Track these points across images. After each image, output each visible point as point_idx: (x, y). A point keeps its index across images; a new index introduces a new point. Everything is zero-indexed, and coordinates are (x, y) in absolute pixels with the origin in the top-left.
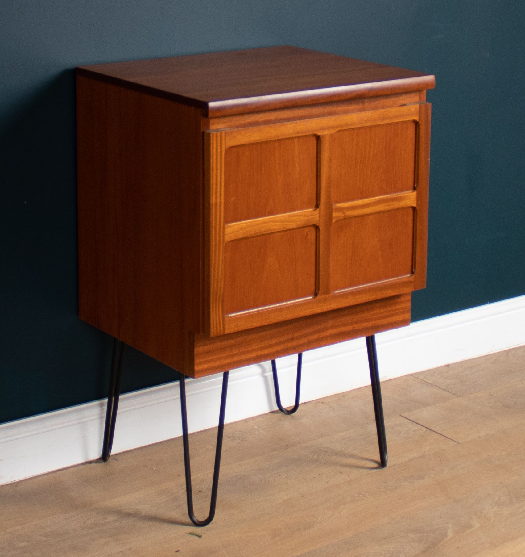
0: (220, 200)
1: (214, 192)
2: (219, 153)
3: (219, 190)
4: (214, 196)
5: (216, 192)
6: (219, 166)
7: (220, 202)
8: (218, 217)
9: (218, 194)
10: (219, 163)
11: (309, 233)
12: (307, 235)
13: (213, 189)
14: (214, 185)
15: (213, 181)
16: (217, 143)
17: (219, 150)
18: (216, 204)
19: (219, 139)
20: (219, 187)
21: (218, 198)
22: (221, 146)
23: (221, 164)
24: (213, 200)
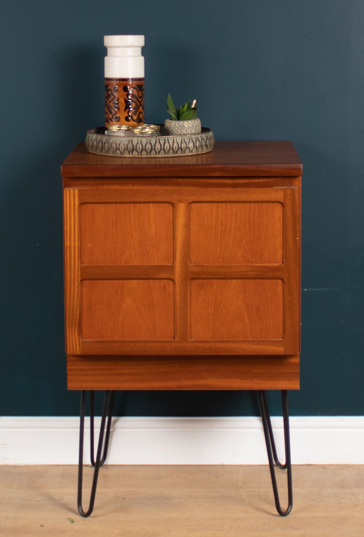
0: (74, 243)
1: (68, 236)
2: (72, 207)
3: (72, 236)
4: (68, 240)
5: (70, 237)
6: (72, 217)
7: (75, 246)
8: (73, 258)
9: (72, 239)
10: (72, 214)
11: (167, 285)
12: (165, 286)
13: (67, 234)
14: (68, 232)
15: (67, 227)
16: (70, 198)
17: (72, 204)
18: (70, 247)
19: (72, 195)
20: (73, 233)
21: (72, 243)
22: (74, 201)
23: (74, 215)
24: (67, 243)
